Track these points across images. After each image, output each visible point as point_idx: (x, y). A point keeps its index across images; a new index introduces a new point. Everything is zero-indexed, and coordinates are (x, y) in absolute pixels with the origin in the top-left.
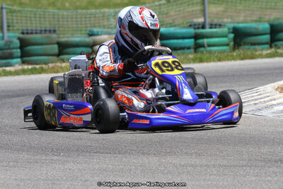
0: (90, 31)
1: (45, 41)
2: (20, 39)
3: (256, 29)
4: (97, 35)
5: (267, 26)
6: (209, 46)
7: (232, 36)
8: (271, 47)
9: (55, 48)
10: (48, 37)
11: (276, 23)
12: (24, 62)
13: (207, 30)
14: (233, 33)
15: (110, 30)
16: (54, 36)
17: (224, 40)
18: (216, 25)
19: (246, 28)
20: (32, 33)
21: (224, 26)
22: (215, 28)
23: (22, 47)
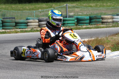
0: (27, 18)
1: (11, 21)
2: (2, 21)
3: (84, 18)
4: (29, 19)
5: (88, 17)
6: (67, 24)
7: (76, 20)
8: (89, 24)
9: (14, 24)
10: (12, 20)
11: (91, 16)
12: (3, 29)
13: (68, 18)
14: (76, 19)
15: (34, 18)
16: (14, 20)
17: (74, 22)
18: (71, 17)
19: (81, 18)
20: (6, 19)
21: (74, 17)
22: (71, 18)
23: (2, 24)
